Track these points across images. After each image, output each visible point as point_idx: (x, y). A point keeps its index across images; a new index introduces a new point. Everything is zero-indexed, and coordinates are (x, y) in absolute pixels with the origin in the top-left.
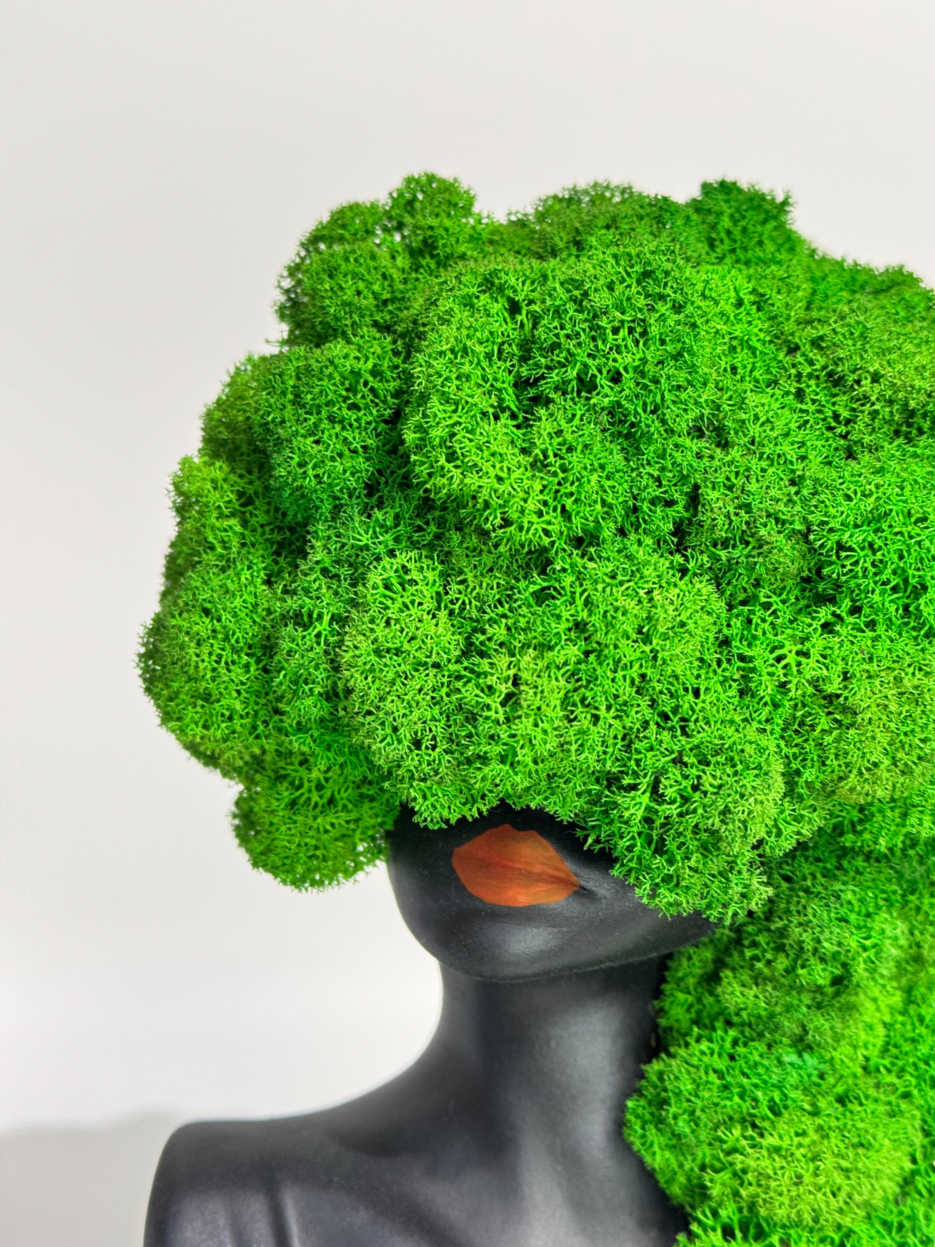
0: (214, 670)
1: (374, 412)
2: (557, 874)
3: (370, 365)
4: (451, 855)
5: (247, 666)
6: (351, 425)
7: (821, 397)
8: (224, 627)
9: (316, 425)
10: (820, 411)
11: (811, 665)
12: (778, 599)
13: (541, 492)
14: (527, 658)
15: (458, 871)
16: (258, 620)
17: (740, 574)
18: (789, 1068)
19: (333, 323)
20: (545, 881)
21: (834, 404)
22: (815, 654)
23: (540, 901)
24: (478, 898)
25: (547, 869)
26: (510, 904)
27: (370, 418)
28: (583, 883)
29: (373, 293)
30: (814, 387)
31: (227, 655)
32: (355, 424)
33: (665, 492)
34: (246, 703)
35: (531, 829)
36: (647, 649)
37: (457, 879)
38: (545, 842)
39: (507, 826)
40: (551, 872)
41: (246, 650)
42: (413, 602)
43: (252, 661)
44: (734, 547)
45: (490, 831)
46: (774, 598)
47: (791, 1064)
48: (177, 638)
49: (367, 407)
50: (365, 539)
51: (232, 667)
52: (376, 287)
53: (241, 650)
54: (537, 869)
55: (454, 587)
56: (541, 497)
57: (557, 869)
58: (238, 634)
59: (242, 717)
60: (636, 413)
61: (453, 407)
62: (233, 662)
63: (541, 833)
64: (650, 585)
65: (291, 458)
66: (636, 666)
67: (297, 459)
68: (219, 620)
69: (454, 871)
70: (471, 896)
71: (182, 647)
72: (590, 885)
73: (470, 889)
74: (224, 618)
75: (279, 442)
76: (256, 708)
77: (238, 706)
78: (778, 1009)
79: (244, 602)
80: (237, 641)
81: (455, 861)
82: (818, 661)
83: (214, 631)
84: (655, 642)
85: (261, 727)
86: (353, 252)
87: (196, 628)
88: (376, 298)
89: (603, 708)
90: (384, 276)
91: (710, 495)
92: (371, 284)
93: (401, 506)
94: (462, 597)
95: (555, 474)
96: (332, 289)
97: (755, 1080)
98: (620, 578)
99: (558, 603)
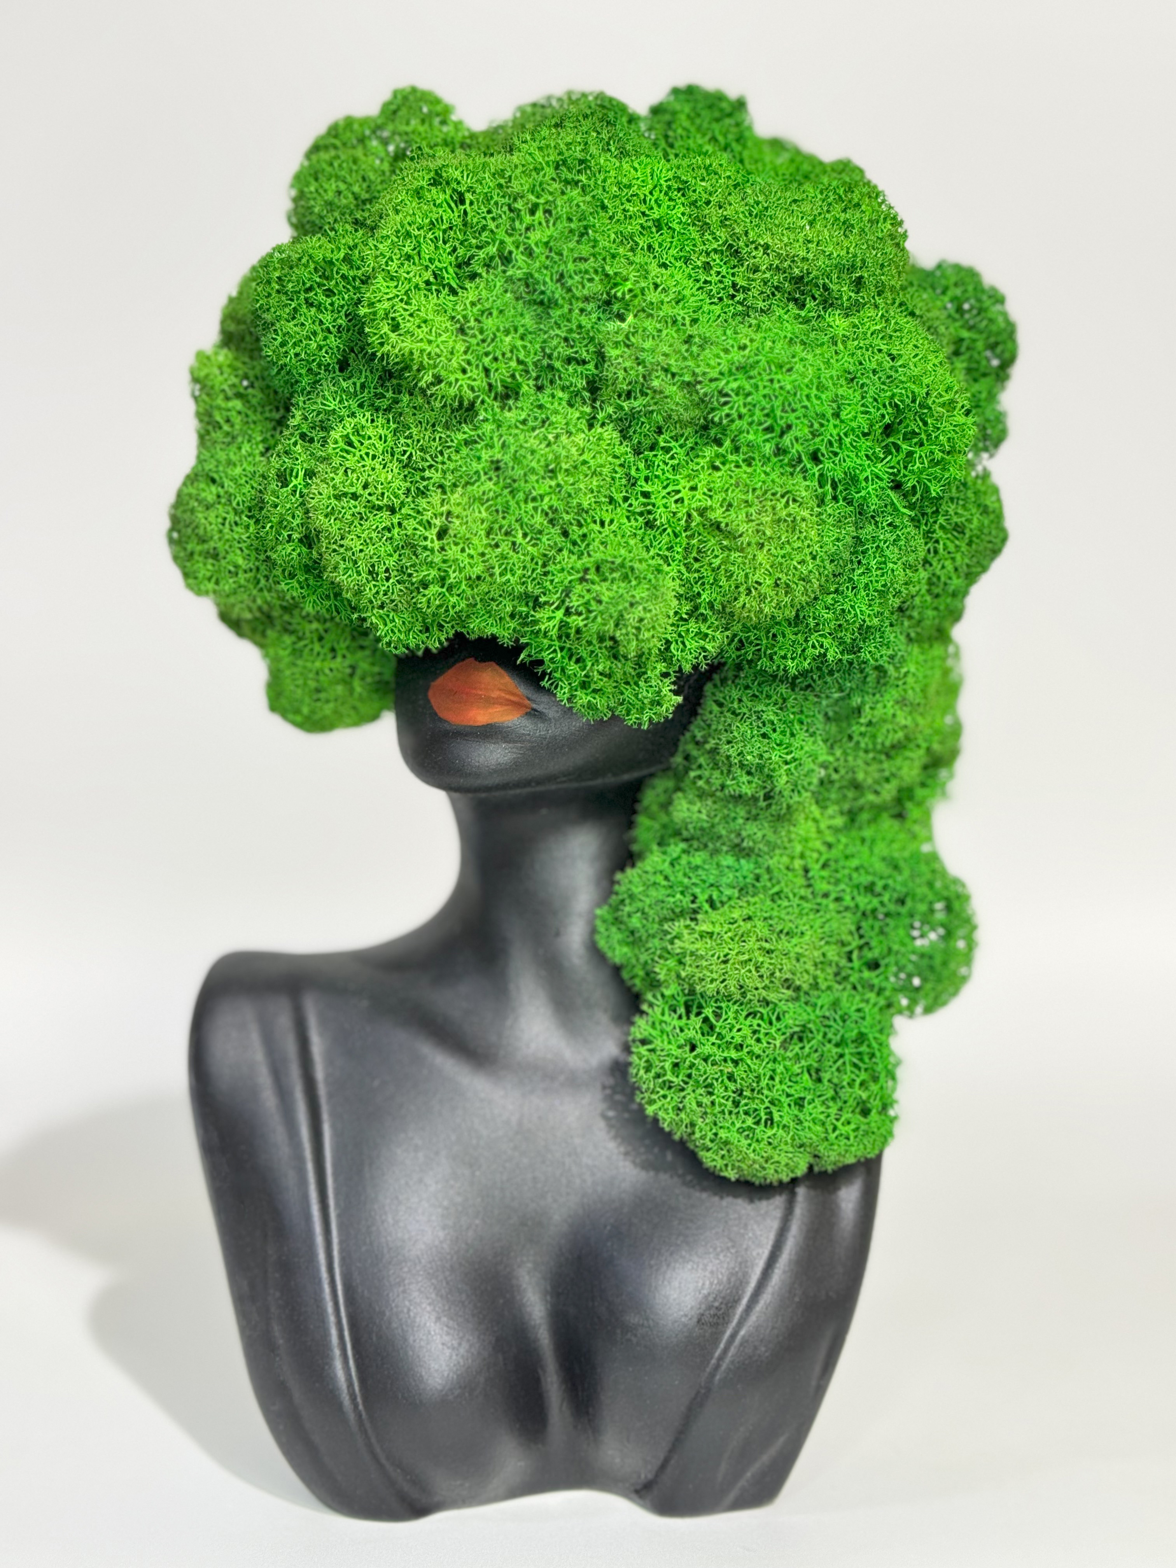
0: (220, 531)
1: (346, 297)
2: (512, 698)
3: (342, 255)
4: (427, 688)
5: (247, 527)
6: (326, 309)
7: (724, 270)
8: (226, 492)
9: (295, 310)
10: (721, 282)
11: (698, 497)
12: (677, 445)
13: (465, 352)
14: (456, 496)
15: (433, 701)
16: (255, 485)
17: (643, 423)
18: (726, 870)
19: (317, 222)
20: (501, 704)
21: (733, 275)
22: (702, 488)
23: (496, 720)
24: (446, 721)
25: (503, 695)
26: (471, 723)
27: (342, 302)
28: (534, 706)
29: (353, 193)
30: (718, 261)
31: (231, 517)
32: (329, 307)
33: (576, 352)
34: (247, 558)
35: (491, 660)
36: (553, 483)
37: (431, 707)
38: (501, 671)
39: (472, 659)
40: (507, 697)
41: (246, 513)
42: (367, 454)
43: (252, 522)
44: (635, 399)
45: (457, 665)
46: (673, 444)
47: (728, 867)
48: (188, 504)
49: (340, 293)
50: (332, 405)
51: (235, 528)
52: (356, 189)
53: (242, 512)
54: (495, 694)
55: (402, 441)
56: (464, 357)
57: (513, 694)
58: (239, 498)
59: (245, 572)
60: (545, 283)
61: (395, 284)
62: (236, 524)
63: (498, 664)
64: (559, 430)
65: (275, 339)
66: (546, 499)
67: (279, 339)
68: (223, 487)
69: (428, 701)
70: (441, 720)
71: (192, 511)
72: (540, 708)
73: (441, 715)
74: (226, 485)
75: (267, 326)
76: (257, 563)
77: (240, 561)
78: (717, 820)
79: (244, 470)
80: (238, 504)
81: (430, 693)
82: (704, 494)
83: (219, 496)
84: (560, 478)
85: (263, 582)
86: (337, 157)
87: (203, 495)
88: (356, 199)
89: (520, 535)
90: (364, 179)
91: (612, 352)
92: (351, 185)
93: (366, 377)
94: (410, 450)
95: (474, 336)
96: (317, 191)
97: (694, 880)
98: (531, 424)
99: (479, 446)
